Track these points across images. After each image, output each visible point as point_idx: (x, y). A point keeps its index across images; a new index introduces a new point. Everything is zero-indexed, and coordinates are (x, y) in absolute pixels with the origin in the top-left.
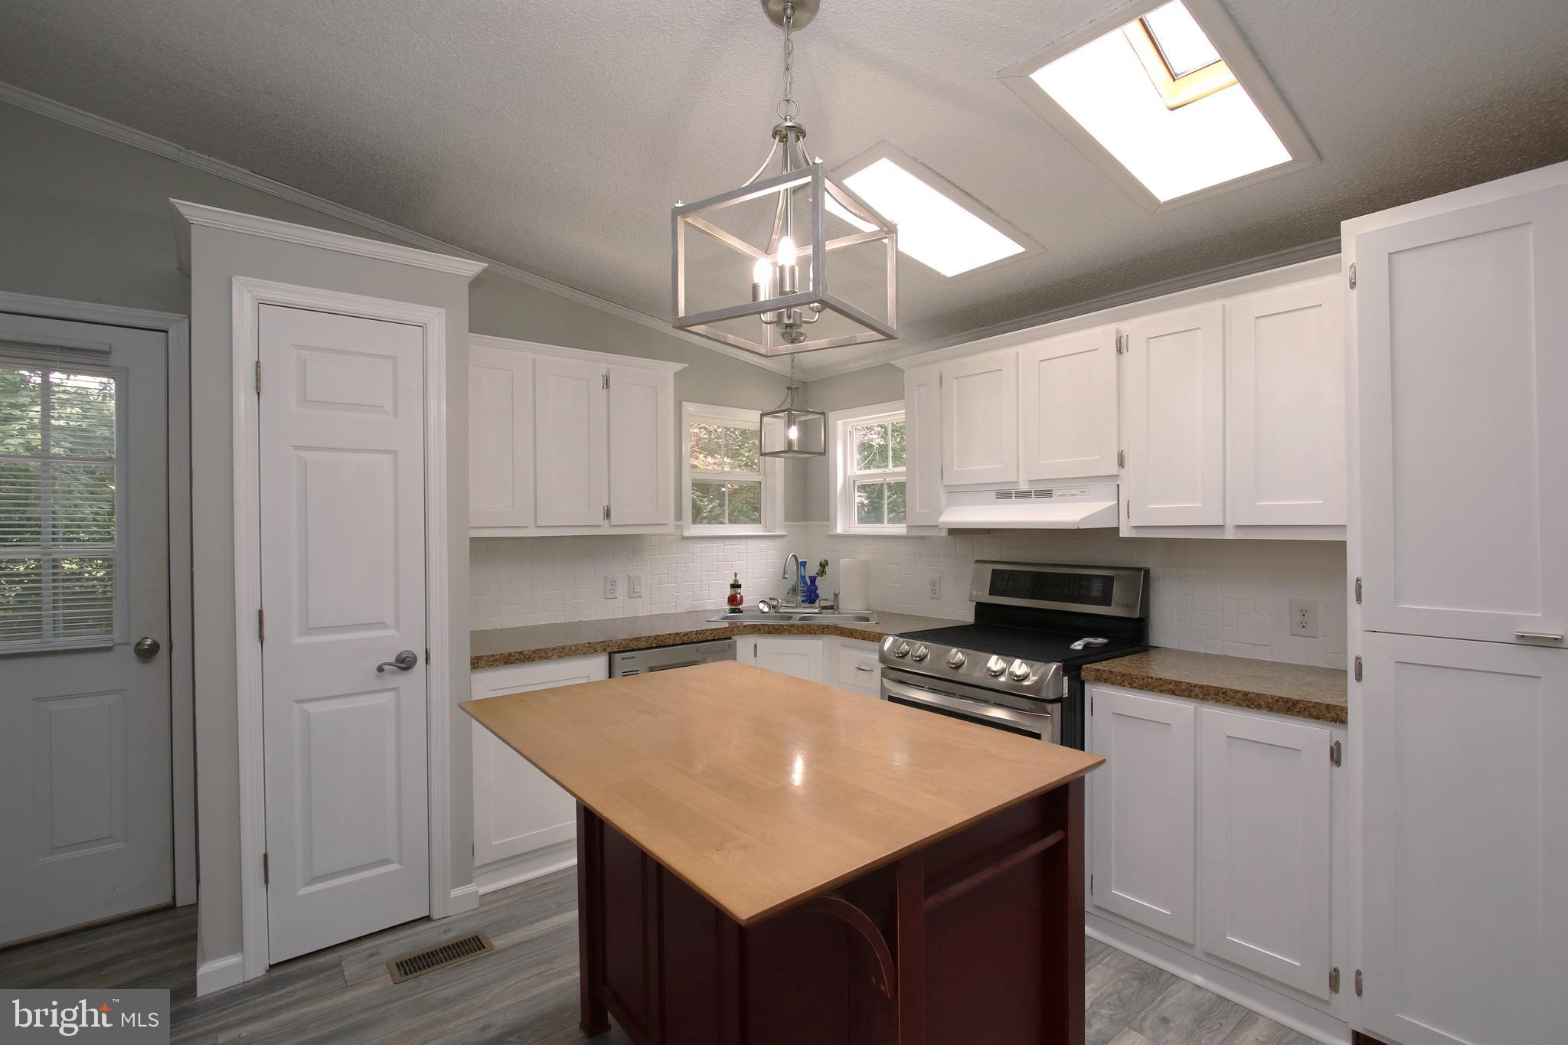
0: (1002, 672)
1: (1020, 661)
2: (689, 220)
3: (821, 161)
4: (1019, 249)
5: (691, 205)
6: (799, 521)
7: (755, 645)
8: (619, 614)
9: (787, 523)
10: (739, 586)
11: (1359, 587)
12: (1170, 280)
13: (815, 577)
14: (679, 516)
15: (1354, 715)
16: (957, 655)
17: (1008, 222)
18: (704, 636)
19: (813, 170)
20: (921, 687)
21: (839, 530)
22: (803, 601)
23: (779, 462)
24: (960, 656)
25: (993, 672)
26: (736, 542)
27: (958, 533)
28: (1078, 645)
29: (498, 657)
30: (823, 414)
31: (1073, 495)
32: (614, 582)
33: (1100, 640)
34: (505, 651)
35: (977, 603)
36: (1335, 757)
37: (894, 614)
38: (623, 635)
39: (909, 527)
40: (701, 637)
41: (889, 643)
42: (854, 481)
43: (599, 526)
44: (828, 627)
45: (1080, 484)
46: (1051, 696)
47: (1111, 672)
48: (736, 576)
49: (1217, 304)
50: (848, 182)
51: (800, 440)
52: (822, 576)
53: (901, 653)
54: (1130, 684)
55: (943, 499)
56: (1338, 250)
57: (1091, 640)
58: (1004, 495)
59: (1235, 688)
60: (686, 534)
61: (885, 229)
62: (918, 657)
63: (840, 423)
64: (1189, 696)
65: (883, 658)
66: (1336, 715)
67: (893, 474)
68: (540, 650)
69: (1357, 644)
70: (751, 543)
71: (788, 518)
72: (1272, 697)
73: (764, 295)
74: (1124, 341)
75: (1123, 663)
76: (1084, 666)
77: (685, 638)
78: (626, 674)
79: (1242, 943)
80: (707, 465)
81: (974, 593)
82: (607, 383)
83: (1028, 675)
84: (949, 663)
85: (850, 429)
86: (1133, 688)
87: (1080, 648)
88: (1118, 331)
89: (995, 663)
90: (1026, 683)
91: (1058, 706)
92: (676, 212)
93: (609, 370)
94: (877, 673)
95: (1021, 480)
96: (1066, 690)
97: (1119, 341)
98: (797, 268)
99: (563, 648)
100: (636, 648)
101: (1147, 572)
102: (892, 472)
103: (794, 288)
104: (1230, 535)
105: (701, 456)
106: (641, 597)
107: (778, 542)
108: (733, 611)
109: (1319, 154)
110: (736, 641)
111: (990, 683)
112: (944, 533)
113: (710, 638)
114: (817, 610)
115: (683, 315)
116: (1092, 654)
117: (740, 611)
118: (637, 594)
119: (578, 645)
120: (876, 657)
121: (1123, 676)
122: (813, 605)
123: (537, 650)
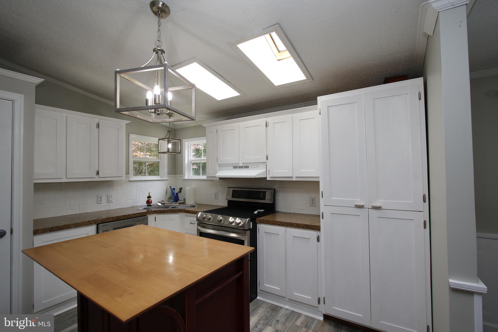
0: (233, 222)
1: (238, 218)
2: (122, 75)
3: (167, 63)
4: (239, 94)
5: (122, 70)
6: (173, 175)
7: (155, 218)
8: (103, 209)
9: (168, 175)
10: (151, 197)
11: (322, 194)
12: (281, 107)
13: (178, 193)
14: (128, 173)
15: (322, 228)
16: (220, 217)
17: (235, 86)
18: (136, 216)
19: (164, 66)
20: (209, 228)
21: (186, 178)
22: (173, 201)
23: (166, 156)
24: (221, 218)
25: (231, 222)
26: (150, 182)
27: (222, 179)
28: (256, 212)
29: (47, 229)
30: (180, 140)
31: (255, 168)
32: (101, 197)
33: (262, 210)
34: (51, 226)
35: (228, 200)
36: (318, 240)
37: (203, 204)
38: (104, 217)
39: (207, 177)
40: (134, 216)
41: (200, 214)
42: (191, 162)
43: (94, 178)
44: (181, 210)
45: (257, 164)
46: (247, 229)
47: (264, 220)
48: (149, 193)
49: (291, 115)
50: (177, 70)
51: (172, 149)
52: (180, 193)
53: (203, 218)
54: (269, 223)
55: (218, 168)
56: (316, 104)
57: (260, 210)
58: (235, 167)
59: (295, 223)
60: (130, 180)
61: (191, 86)
62: (209, 218)
63: (186, 143)
64: (283, 226)
65: (198, 220)
66: (318, 228)
67: (204, 160)
68: (67, 225)
69: (322, 209)
70: (155, 182)
71: (169, 173)
72: (304, 224)
73: (150, 104)
74: (267, 123)
75: (268, 217)
76: (257, 219)
77: (128, 217)
78: (104, 231)
79: (298, 295)
80: (141, 155)
81: (227, 197)
82: (98, 126)
83: (241, 222)
84: (218, 220)
85: (190, 145)
86: (269, 224)
87: (256, 213)
88: (266, 121)
89: (231, 219)
90: (240, 225)
91: (249, 231)
92: (117, 72)
93: (99, 122)
94: (196, 224)
95: (240, 163)
96: (251, 226)
97: (266, 123)
98: (160, 96)
99: (77, 224)
100: (108, 221)
101: (275, 190)
102: (203, 159)
103: (159, 102)
104: (294, 179)
105: (139, 152)
106: (112, 202)
107: (165, 182)
108: (148, 206)
109: (312, 78)
110: (148, 217)
111: (230, 226)
112: (218, 179)
113: (138, 216)
114: (178, 204)
115: (119, 108)
116: (259, 215)
117: (151, 206)
118: (111, 202)
119: (83, 222)
120: (196, 219)
121: (267, 221)
122: (176, 203)
123: (65, 225)
